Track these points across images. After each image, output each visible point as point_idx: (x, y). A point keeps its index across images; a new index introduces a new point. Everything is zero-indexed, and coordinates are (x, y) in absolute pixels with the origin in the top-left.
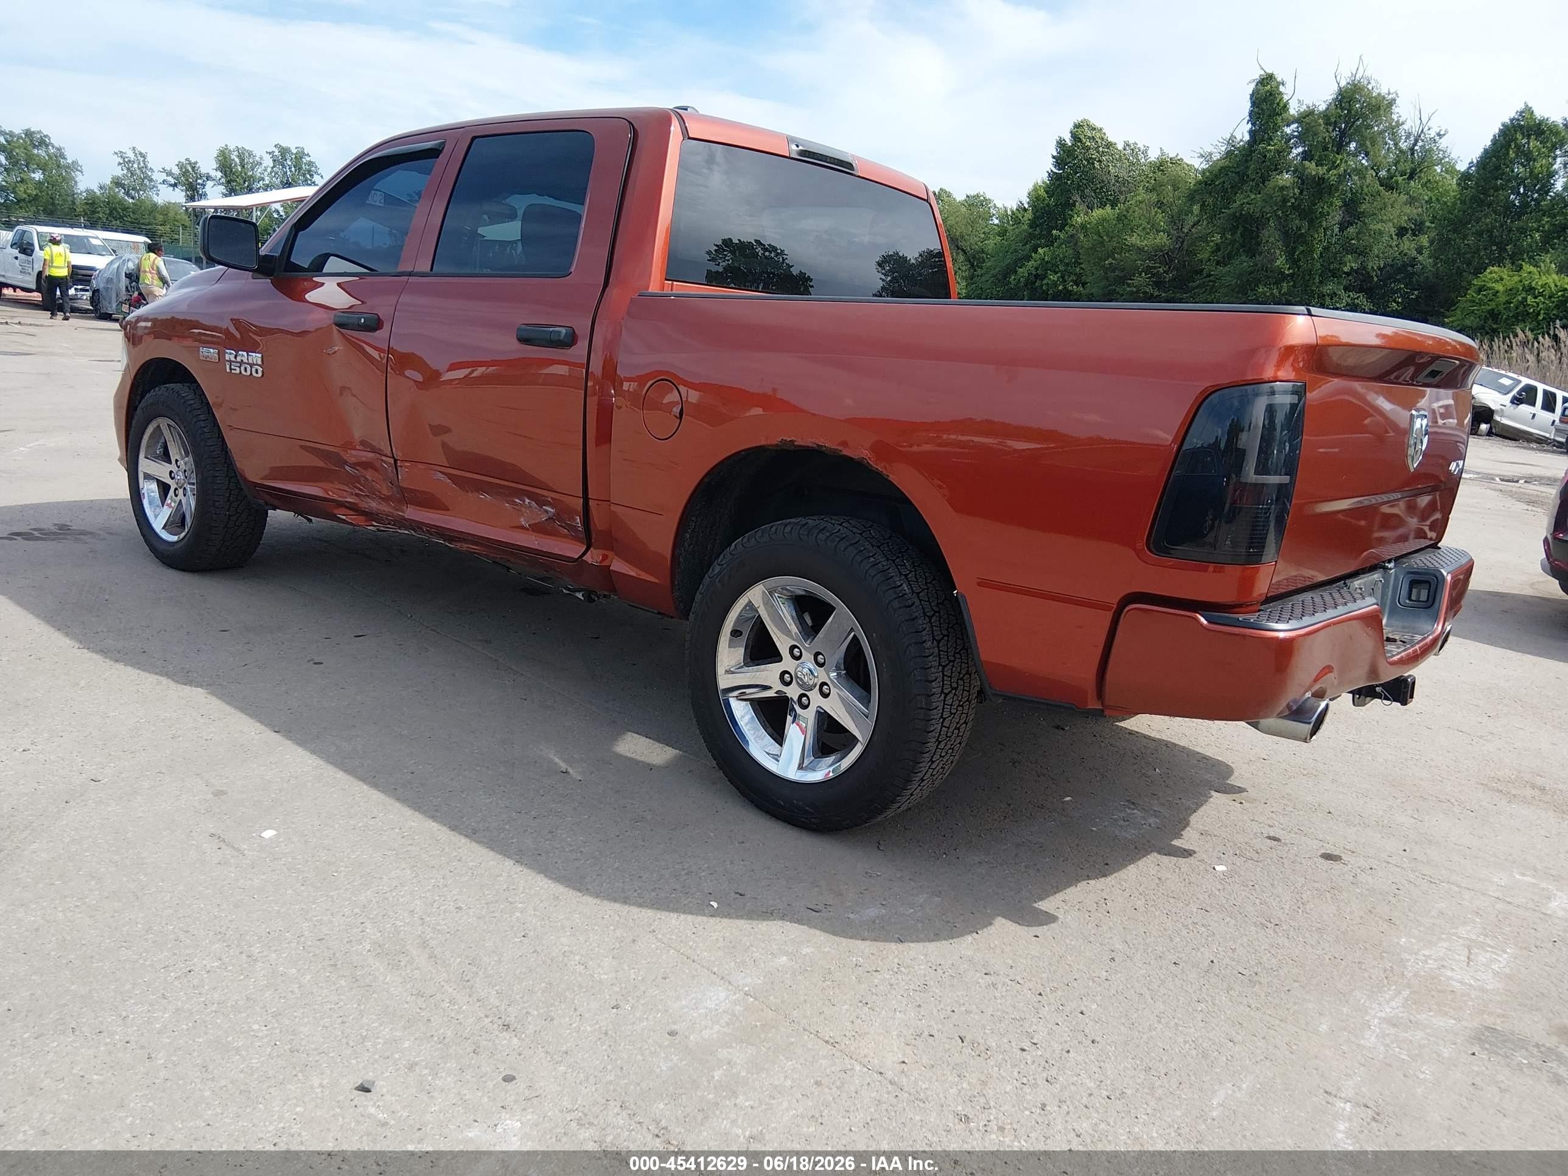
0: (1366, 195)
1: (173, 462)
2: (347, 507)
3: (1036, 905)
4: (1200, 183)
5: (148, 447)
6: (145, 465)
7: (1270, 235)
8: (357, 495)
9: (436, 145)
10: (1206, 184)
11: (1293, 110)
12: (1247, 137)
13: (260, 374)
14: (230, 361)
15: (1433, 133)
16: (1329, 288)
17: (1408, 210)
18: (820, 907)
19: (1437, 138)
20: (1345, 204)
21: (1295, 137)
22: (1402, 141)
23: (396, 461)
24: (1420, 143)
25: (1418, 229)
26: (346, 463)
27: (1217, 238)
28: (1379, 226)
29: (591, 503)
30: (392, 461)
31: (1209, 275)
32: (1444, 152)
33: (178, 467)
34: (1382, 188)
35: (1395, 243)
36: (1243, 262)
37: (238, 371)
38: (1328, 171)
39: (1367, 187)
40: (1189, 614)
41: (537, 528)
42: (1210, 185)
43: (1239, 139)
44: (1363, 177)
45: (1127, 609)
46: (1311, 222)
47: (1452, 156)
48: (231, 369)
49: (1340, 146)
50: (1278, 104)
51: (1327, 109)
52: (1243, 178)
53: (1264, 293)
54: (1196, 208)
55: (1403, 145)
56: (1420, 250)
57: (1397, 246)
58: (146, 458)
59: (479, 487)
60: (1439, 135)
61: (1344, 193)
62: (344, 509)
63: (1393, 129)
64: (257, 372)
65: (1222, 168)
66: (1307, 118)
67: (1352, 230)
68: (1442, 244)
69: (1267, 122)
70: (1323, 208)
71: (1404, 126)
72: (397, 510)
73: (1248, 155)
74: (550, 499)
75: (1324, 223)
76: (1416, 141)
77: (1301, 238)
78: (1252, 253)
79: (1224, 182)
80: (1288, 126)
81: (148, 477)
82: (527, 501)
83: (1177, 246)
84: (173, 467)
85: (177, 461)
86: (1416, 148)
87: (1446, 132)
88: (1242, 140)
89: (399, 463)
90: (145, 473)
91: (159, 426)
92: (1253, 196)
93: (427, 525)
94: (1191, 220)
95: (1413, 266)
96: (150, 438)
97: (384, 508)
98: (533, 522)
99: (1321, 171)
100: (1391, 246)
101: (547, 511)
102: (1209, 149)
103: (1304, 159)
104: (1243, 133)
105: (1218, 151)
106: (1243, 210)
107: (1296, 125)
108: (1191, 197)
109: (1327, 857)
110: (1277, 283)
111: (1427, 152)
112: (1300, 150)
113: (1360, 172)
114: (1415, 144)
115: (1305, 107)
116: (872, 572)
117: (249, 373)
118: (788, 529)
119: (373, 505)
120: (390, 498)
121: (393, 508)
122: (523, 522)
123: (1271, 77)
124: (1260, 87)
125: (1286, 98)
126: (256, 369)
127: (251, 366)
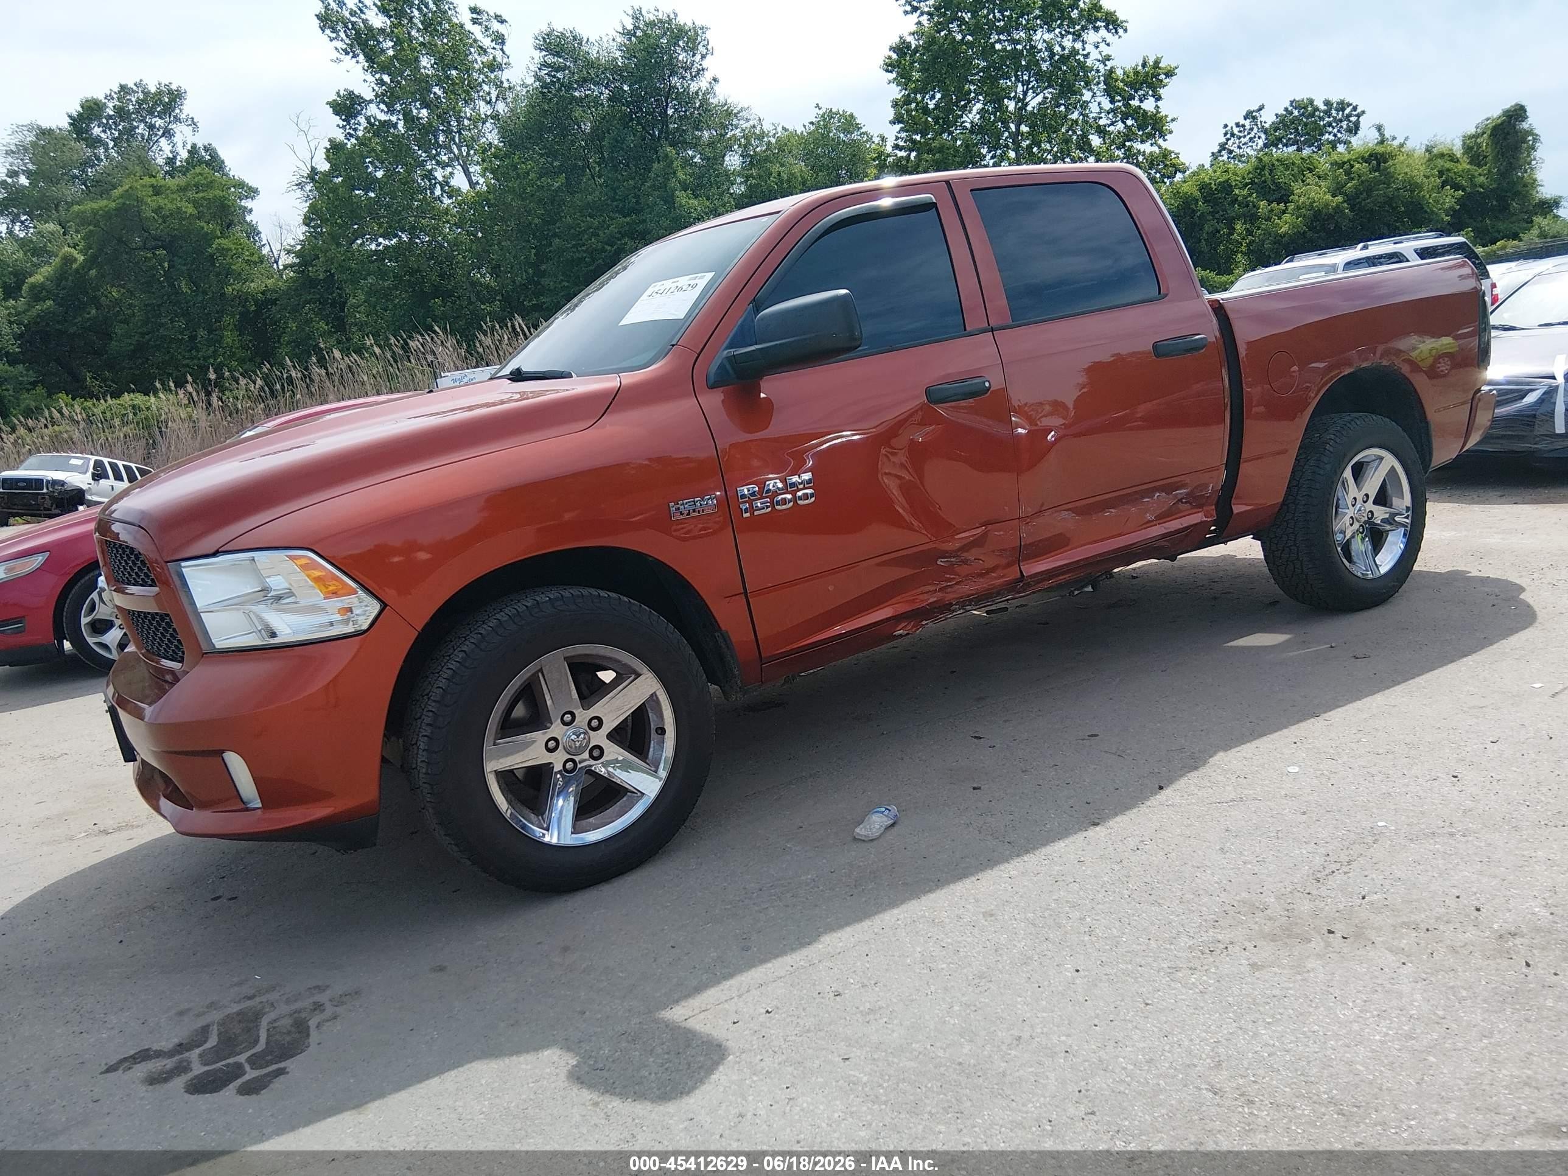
1: (556, 721)
6: (495, 757)
14: (749, 501)
23: (1021, 520)
30: (1017, 522)
33: (570, 723)
37: (768, 509)
45: (1477, 397)
48: (752, 512)
58: (495, 744)
62: (903, 623)
74: (1186, 482)
82: (1157, 495)
84: (555, 731)
85: (564, 716)
89: (1025, 521)
90: (494, 772)
91: (539, 672)
98: (1159, 512)
120: (994, 569)
121: (996, 578)
122: (1149, 517)
126: (804, 494)
127: (794, 493)
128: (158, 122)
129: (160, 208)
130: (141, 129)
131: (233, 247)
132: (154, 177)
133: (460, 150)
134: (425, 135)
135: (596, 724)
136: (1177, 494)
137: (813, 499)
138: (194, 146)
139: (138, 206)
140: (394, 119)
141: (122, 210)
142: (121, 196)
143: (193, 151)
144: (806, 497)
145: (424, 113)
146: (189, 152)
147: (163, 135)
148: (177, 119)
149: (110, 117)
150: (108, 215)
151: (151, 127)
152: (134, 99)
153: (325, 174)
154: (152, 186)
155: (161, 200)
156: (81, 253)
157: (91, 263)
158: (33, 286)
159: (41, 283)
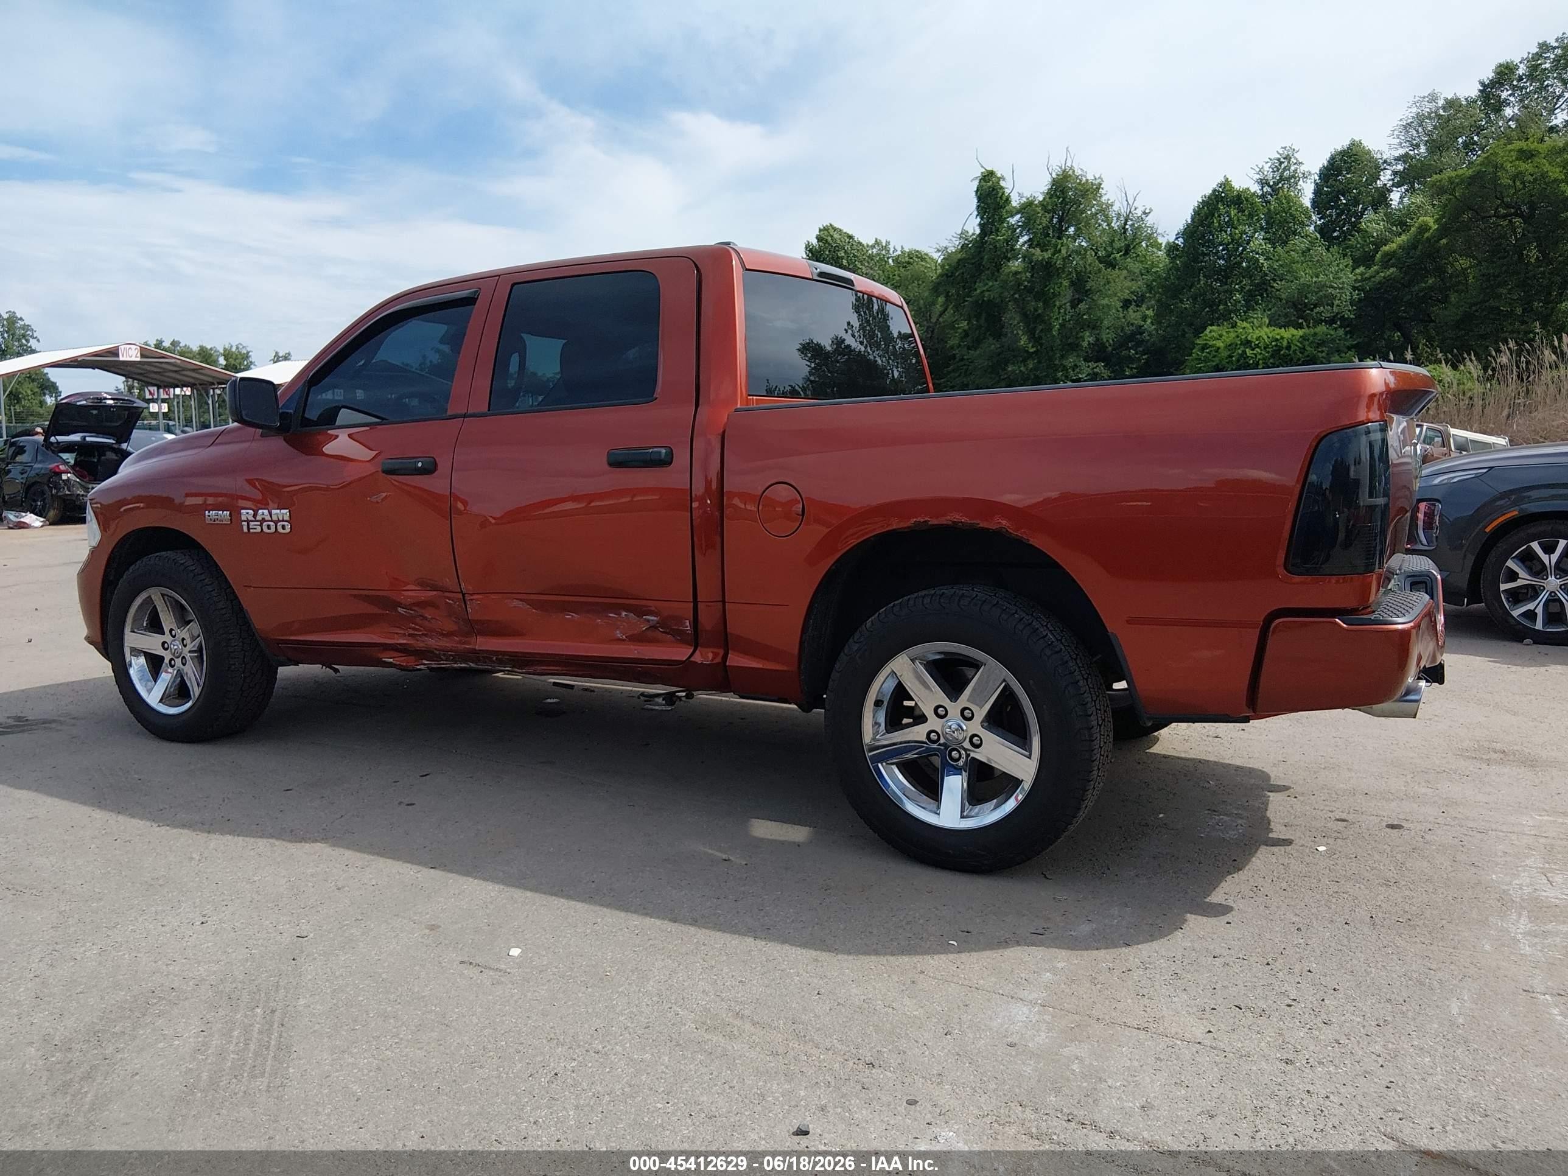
0: (1090, 273)
1: (167, 632)
2: (392, 650)
3: (1207, 900)
4: (941, 275)
5: (134, 620)
6: (132, 639)
7: (1012, 318)
8: (410, 635)
9: (470, 293)
10: (947, 275)
11: (1015, 202)
12: (978, 231)
13: (288, 530)
14: (248, 521)
15: (1139, 213)
16: (1070, 361)
17: (1128, 284)
18: (1040, 931)
19: (1143, 216)
20: (1072, 284)
21: (1019, 226)
22: (1114, 221)
23: (464, 595)
24: (1130, 223)
25: (1140, 301)
26: (400, 605)
27: (964, 324)
28: (1106, 301)
29: (700, 605)
30: (460, 596)
31: (962, 360)
32: (1152, 228)
33: (174, 637)
34: (1101, 266)
35: (1121, 315)
36: (991, 345)
37: (259, 529)
38: (1053, 254)
39: (1090, 265)
40: (1329, 620)
41: (635, 639)
42: (951, 276)
43: (970, 233)
44: (1084, 258)
45: (1274, 625)
46: (1046, 303)
47: (1159, 231)
48: (249, 528)
49: (1060, 232)
50: (1001, 198)
51: (1044, 199)
52: (979, 268)
53: (1013, 371)
54: (941, 300)
55: (1115, 225)
56: (1144, 318)
57: (1124, 317)
58: (133, 632)
59: (565, 607)
60: (1144, 213)
61: (1070, 273)
62: (392, 652)
63: (1104, 210)
64: (283, 527)
65: (959, 260)
66: (1027, 207)
67: (1082, 306)
68: (1163, 310)
69: (993, 215)
70: (1054, 289)
71: (1114, 208)
72: (464, 643)
73: (981, 247)
74: (653, 609)
75: (1057, 303)
76: (1126, 221)
77: (1039, 319)
78: (998, 335)
79: (963, 273)
80: (1012, 216)
81: (136, 652)
82: (624, 613)
83: (929, 336)
84: (167, 638)
85: (171, 630)
86: (1127, 227)
87: (1151, 210)
88: (973, 234)
89: (467, 597)
90: (131, 648)
91: (150, 597)
92: (990, 284)
93: (496, 653)
94: (938, 308)
95: (1141, 334)
96: (137, 611)
97: (445, 643)
98: (630, 633)
99: (1047, 255)
100: (1118, 318)
101: (648, 621)
102: (945, 244)
103: (1030, 246)
104: (973, 227)
105: (953, 245)
106: (984, 296)
107: (1019, 216)
108: (936, 289)
109: (1392, 827)
110: (1024, 361)
111: (1137, 230)
112: (1026, 238)
113: (1080, 252)
114: (1125, 224)
115: (1024, 199)
116: (1020, 627)
117: (273, 530)
118: (927, 600)
119: (432, 643)
122: (620, 634)
123: (991, 173)
124: (983, 183)
125: (1007, 191)
126: (283, 525)
127: (276, 523)
130: (1556, 87)
139: (1495, 173)
141: (1478, 177)
142: (1481, 163)
149: (1522, 78)
150: (1465, 183)
152: (1551, 57)
156: (1436, 221)
157: (1444, 231)
158: (1386, 254)
159: (1394, 252)
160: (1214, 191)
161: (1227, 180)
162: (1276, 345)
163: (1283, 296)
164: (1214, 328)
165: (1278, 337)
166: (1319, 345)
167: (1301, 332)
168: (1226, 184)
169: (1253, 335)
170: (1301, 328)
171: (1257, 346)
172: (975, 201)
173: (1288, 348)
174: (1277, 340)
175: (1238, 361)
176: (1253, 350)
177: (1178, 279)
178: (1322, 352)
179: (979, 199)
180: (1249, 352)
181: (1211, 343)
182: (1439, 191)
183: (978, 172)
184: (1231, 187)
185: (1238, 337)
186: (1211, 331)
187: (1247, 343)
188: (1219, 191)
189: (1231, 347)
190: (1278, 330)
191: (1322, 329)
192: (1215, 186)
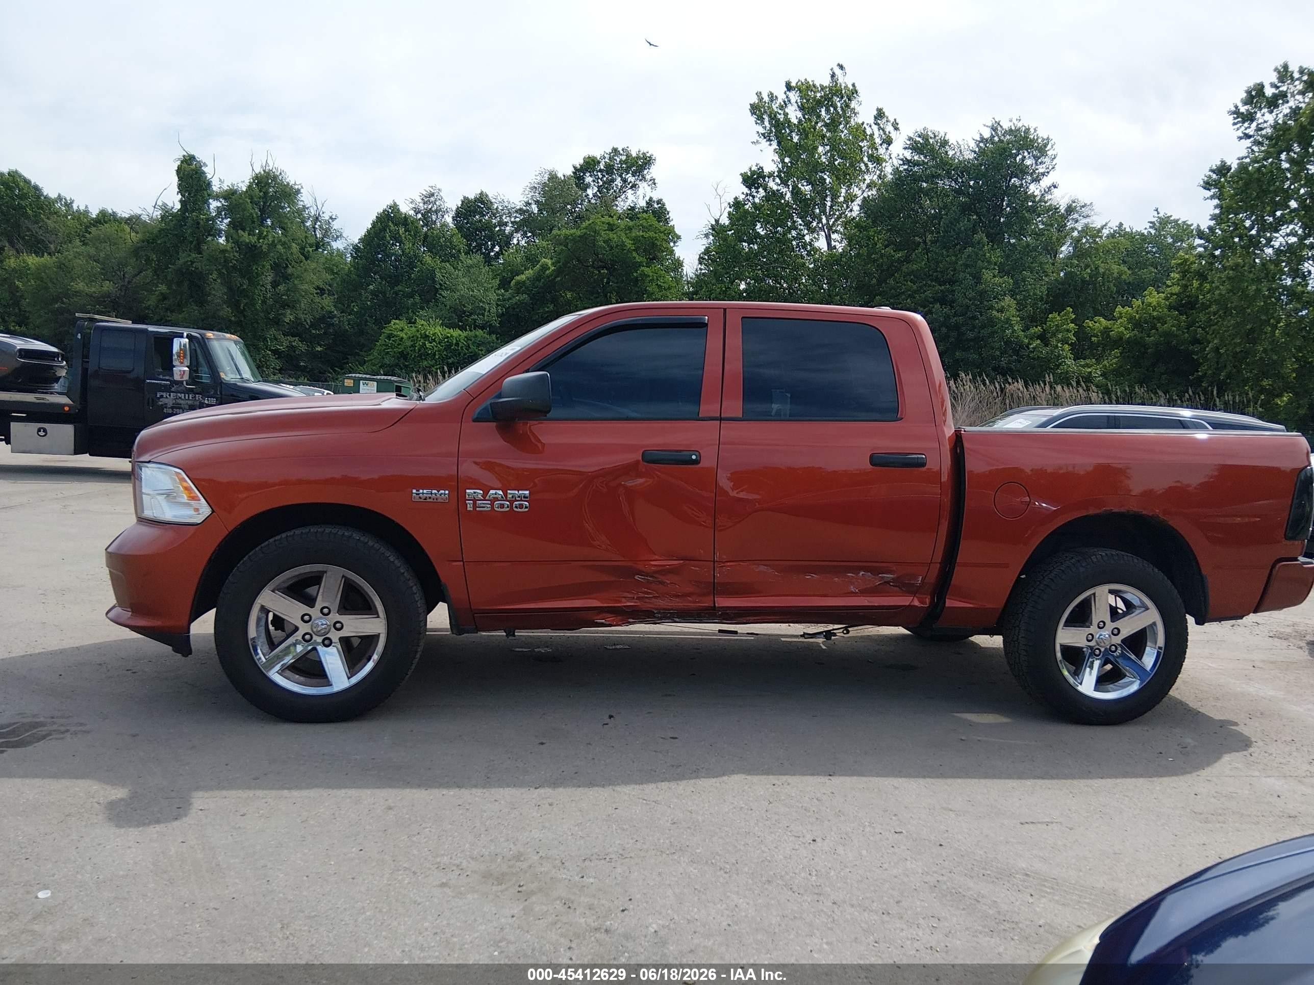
10: (148, 241)
11: (217, 187)
12: (178, 206)
15: (326, 217)
19: (330, 220)
20: (272, 267)
22: (307, 221)
24: (319, 223)
26: (640, 573)
27: (163, 288)
28: (303, 286)
34: (301, 256)
35: (317, 300)
39: (291, 254)
41: (864, 592)
43: (171, 206)
44: (288, 247)
46: (250, 280)
49: (263, 222)
50: (202, 181)
52: (181, 240)
55: (308, 224)
57: (319, 302)
59: (808, 570)
60: (331, 218)
61: (272, 258)
63: (299, 211)
66: (230, 195)
67: (281, 288)
69: (194, 195)
70: (257, 270)
71: (307, 210)
73: (182, 221)
74: (891, 569)
75: (260, 282)
76: (316, 222)
79: (165, 242)
80: (214, 200)
82: (862, 573)
83: (122, 294)
85: (324, 608)
86: (317, 227)
87: (336, 216)
88: (174, 208)
92: (194, 256)
95: (332, 318)
98: (863, 588)
99: (254, 239)
100: (314, 303)
103: (234, 229)
104: (174, 202)
106: (187, 266)
107: (221, 201)
108: (137, 252)
111: (325, 231)
112: (228, 220)
114: (315, 224)
115: (226, 186)
119: (661, 603)
120: (690, 594)
121: (690, 602)
122: (852, 589)
123: (192, 158)
124: (185, 165)
125: (209, 176)
126: (520, 504)
127: (512, 502)
128: (630, 178)
129: (610, 239)
130: (618, 182)
131: (651, 274)
132: (612, 217)
133: (828, 221)
134: (805, 206)
135: (338, 626)
136: (883, 578)
137: (527, 510)
138: (651, 199)
139: (594, 237)
140: (784, 190)
141: (583, 237)
142: (586, 228)
143: (650, 203)
144: (521, 506)
145: (809, 188)
146: (647, 203)
147: (631, 188)
148: (644, 178)
149: (601, 171)
150: (575, 240)
151: (625, 181)
152: (618, 160)
153: (723, 226)
154: (609, 224)
155: (611, 235)
156: (553, 264)
157: (559, 272)
158: (518, 283)
159: (524, 282)
160: (384, 211)
161: (395, 204)
162: (448, 341)
163: (448, 303)
164: (397, 321)
165: (449, 335)
166: (479, 345)
167: (465, 334)
168: (394, 207)
169: (430, 331)
170: (466, 330)
171: (434, 340)
172: (176, 179)
173: (457, 344)
174: (448, 337)
175: (419, 350)
176: (431, 343)
177: (358, 276)
178: (482, 350)
179: (180, 179)
180: (428, 345)
181: (395, 333)
182: (557, 242)
183: (180, 154)
184: (398, 210)
185: (418, 331)
186: (396, 325)
187: (426, 337)
188: (388, 212)
189: (413, 338)
190: (447, 330)
191: (479, 332)
192: (385, 207)
